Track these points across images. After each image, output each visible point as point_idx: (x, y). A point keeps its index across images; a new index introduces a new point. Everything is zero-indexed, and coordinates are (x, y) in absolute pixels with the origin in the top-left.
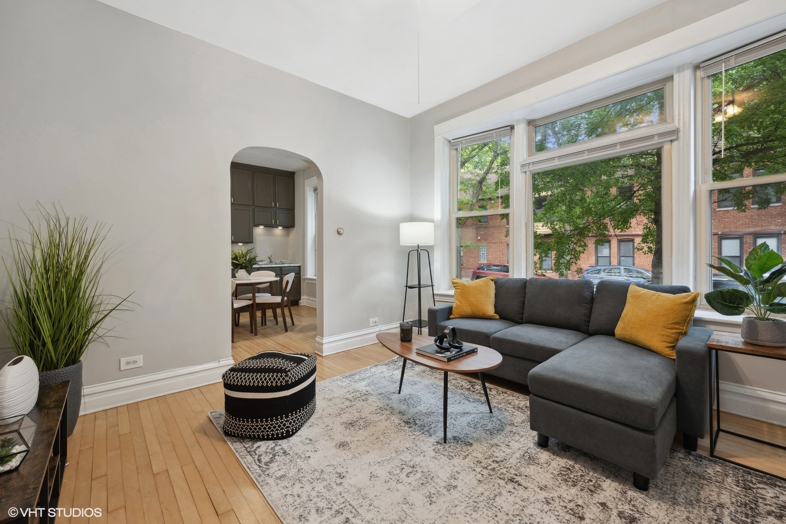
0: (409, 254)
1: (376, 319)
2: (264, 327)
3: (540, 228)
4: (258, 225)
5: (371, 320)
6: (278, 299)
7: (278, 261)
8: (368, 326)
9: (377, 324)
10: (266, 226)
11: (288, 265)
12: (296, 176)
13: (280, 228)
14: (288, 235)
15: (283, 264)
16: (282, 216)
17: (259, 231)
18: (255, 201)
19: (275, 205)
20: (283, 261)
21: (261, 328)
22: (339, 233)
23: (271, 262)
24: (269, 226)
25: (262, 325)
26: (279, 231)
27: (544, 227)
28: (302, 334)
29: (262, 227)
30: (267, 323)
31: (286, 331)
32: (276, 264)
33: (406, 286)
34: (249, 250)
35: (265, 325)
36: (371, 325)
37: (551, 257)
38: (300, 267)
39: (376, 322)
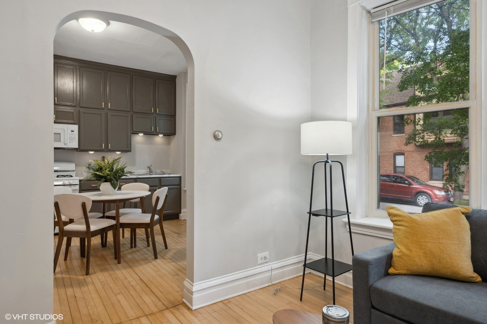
0: (314, 167)
1: (266, 254)
2: (134, 249)
3: (448, 135)
4: (137, 133)
5: (260, 255)
6: (146, 218)
7: (159, 171)
8: (256, 264)
9: (268, 260)
10: (146, 133)
11: (168, 176)
12: (177, 80)
13: (161, 136)
14: (169, 143)
15: (164, 174)
16: (162, 123)
17: (139, 138)
18: (134, 106)
19: (155, 110)
20: (164, 171)
21: (130, 251)
22: (216, 138)
23: (151, 172)
24: (150, 133)
25: (132, 247)
26: (160, 139)
27: (453, 135)
28: (174, 263)
29: (141, 135)
30: (138, 244)
31: (156, 258)
32: (156, 174)
33: (310, 213)
34: (116, 160)
35: (135, 246)
36: (260, 262)
37: (443, 167)
38: (180, 177)
39: (265, 258)
